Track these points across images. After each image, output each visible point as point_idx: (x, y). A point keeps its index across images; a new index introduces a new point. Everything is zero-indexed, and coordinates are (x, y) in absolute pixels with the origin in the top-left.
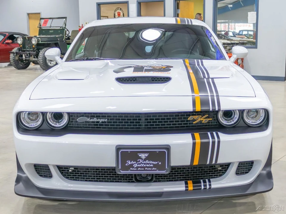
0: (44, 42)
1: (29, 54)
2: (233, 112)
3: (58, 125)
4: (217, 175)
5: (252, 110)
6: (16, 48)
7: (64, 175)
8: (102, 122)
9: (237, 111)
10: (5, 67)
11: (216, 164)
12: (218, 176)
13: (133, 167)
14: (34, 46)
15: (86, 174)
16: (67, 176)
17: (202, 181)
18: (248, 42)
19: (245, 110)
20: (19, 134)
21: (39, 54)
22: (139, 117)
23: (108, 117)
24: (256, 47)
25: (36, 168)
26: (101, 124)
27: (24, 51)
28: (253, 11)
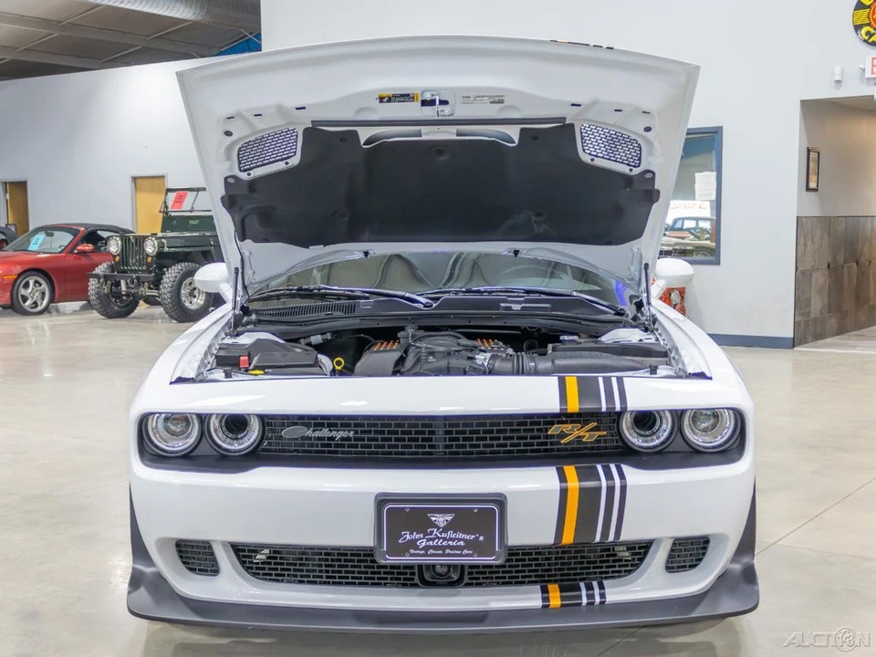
0: (176, 249)
1: (138, 278)
2: (657, 415)
3: (236, 446)
4: (620, 572)
5: (704, 412)
6: (105, 265)
7: (248, 568)
8: (342, 439)
9: (668, 414)
10: (75, 312)
11: (616, 543)
12: (623, 574)
13: (417, 548)
14: (149, 260)
15: (300, 565)
16: (254, 571)
17: (582, 585)
18: (696, 247)
19: (687, 410)
20: (143, 466)
21: (162, 279)
22: (431, 426)
23: (356, 425)
24: (717, 262)
25: (180, 552)
26: (339, 442)
27: (125, 272)
28: (706, 171)
